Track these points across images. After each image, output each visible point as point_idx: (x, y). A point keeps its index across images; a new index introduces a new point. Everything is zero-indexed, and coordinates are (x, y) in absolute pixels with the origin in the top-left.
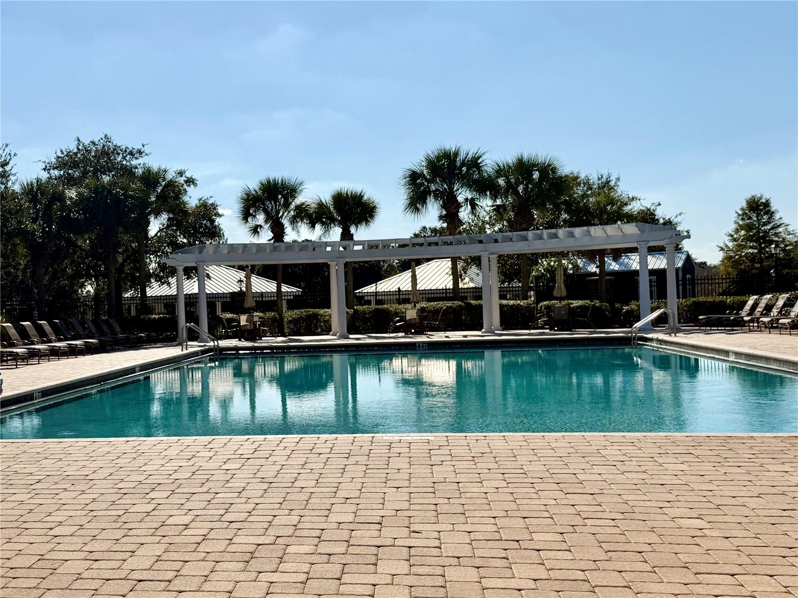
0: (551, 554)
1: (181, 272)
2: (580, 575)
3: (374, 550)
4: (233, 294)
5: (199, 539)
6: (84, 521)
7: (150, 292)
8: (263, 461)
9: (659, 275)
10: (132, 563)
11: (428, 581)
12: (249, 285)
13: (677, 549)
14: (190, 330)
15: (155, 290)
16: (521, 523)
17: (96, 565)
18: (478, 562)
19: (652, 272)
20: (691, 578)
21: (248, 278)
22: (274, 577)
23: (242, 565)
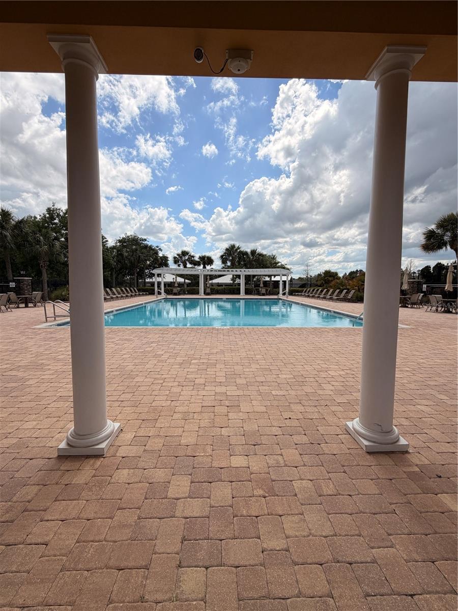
0: (261, 361)
1: (156, 276)
2: (268, 367)
3: (215, 361)
4: (171, 282)
5: (166, 359)
6: (132, 353)
7: (146, 280)
8: (183, 335)
9: (284, 282)
10: (147, 366)
11: (230, 370)
12: (176, 280)
13: (290, 359)
14: (158, 292)
15: (148, 280)
16: (253, 353)
17: (137, 367)
18: (242, 364)
19: (283, 281)
20: (293, 367)
21: (176, 278)
22: (188, 370)
23: (179, 366)
